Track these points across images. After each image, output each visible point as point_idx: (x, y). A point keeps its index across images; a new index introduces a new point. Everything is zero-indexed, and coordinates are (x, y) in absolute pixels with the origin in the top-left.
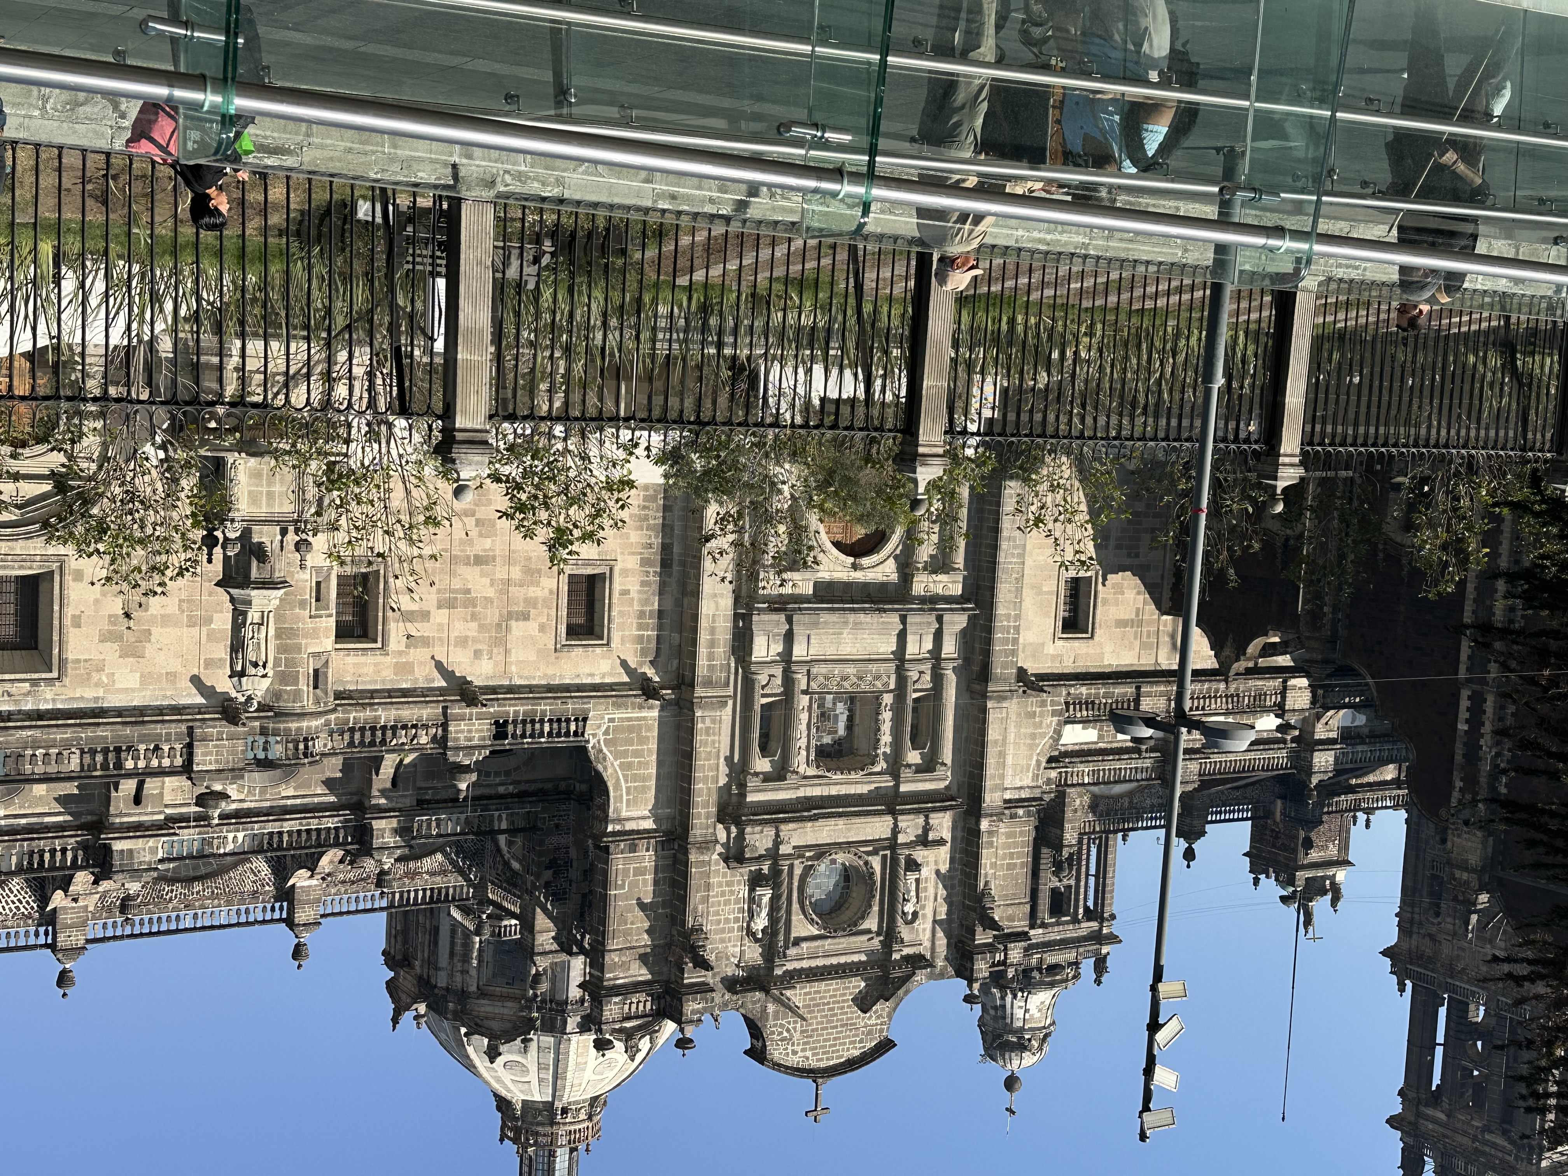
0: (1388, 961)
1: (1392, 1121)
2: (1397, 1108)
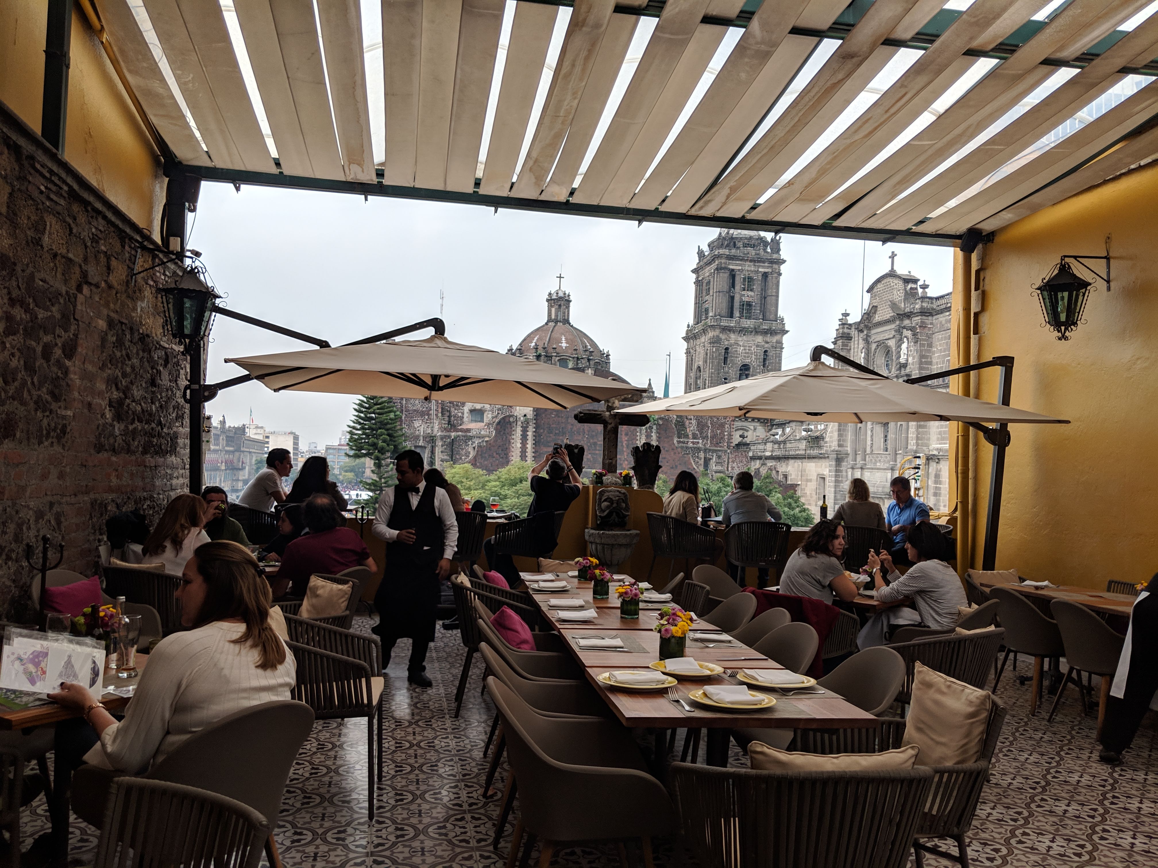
0: (787, 328)
2: (782, 267)
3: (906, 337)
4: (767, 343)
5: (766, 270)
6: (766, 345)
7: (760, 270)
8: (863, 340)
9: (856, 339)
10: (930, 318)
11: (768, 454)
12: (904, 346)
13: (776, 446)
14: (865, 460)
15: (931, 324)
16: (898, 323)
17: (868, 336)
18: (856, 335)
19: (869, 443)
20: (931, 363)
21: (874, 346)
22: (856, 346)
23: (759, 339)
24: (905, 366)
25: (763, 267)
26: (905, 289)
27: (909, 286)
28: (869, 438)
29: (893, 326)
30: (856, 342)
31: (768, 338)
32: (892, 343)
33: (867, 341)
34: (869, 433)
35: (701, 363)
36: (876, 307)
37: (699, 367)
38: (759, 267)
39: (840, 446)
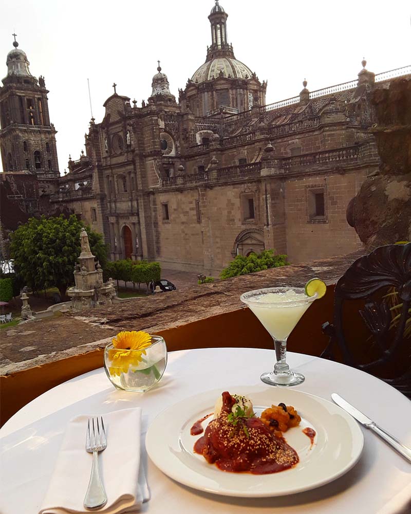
0: (56, 130)
1: (48, 92)
2: (48, 95)
3: (128, 130)
4: (47, 138)
5: (39, 96)
6: (47, 140)
7: (36, 96)
8: (105, 133)
9: (101, 133)
10: (140, 119)
11: (61, 199)
12: (128, 135)
13: (65, 195)
14: (116, 197)
15: (141, 122)
16: (123, 122)
17: (108, 131)
18: (101, 131)
19: (116, 188)
20: (144, 144)
21: (112, 136)
22: (101, 137)
23: (43, 136)
24: (130, 146)
25: (38, 95)
26: (124, 104)
27: (126, 102)
28: (116, 186)
29: (120, 125)
30: (101, 135)
31: (47, 135)
32: (121, 134)
33: (107, 133)
34: (116, 183)
35: (10, 151)
36: (109, 114)
37: (10, 154)
38: (35, 94)
39: (101, 191)
